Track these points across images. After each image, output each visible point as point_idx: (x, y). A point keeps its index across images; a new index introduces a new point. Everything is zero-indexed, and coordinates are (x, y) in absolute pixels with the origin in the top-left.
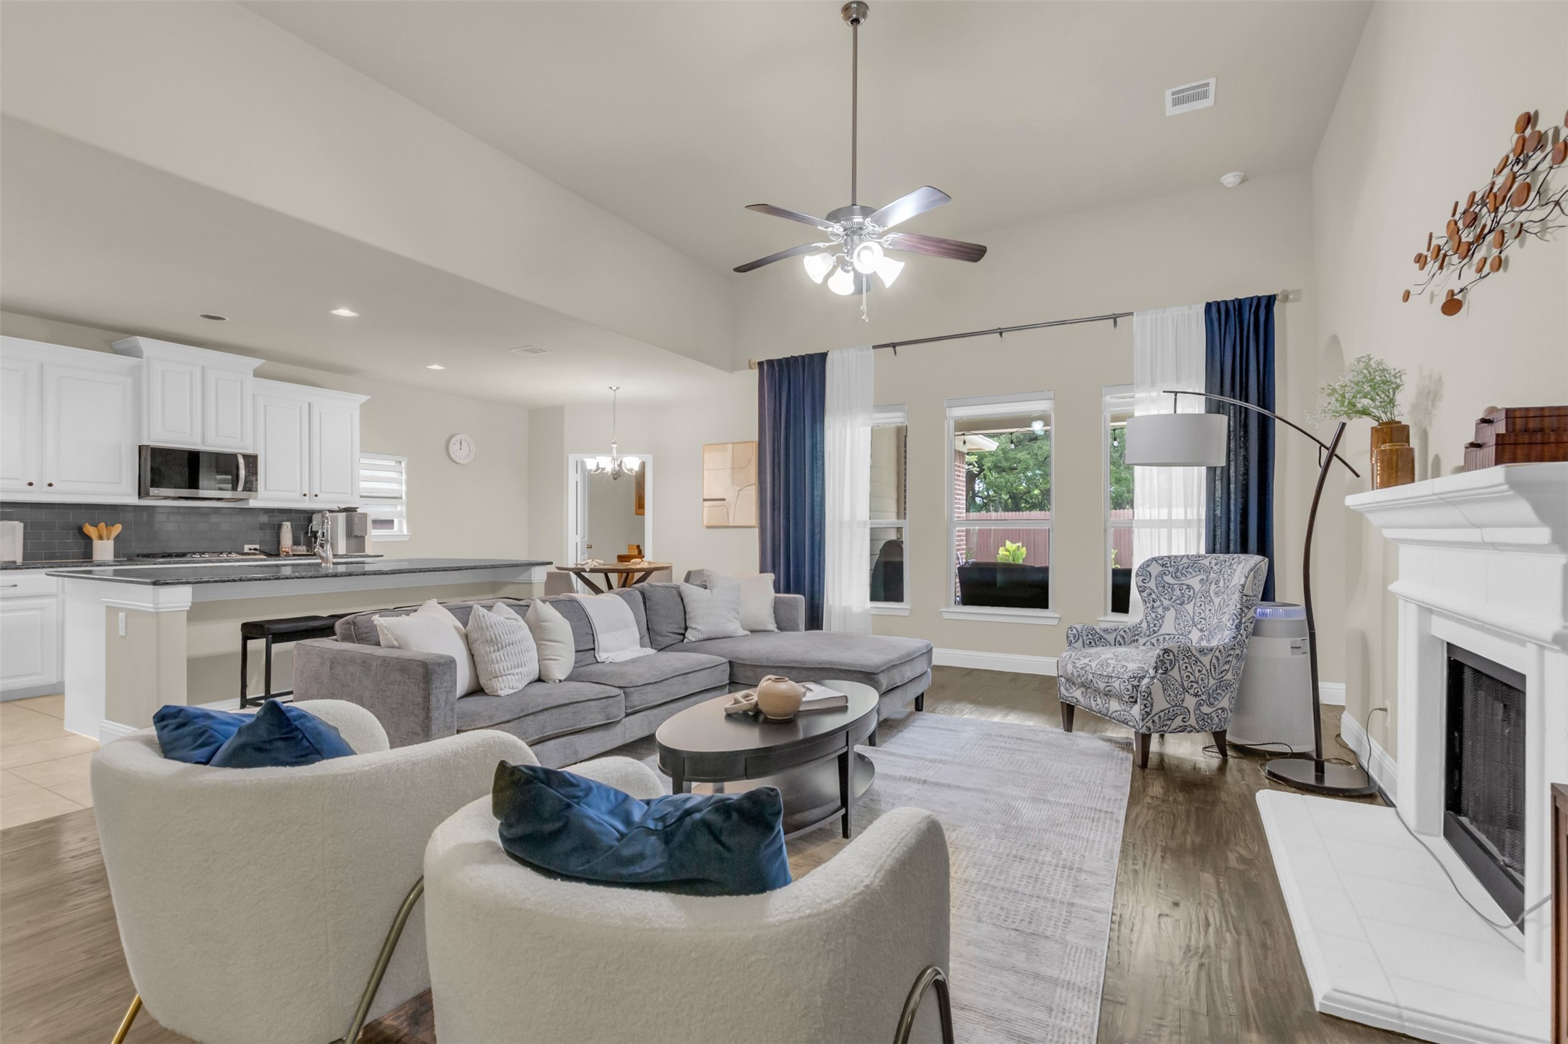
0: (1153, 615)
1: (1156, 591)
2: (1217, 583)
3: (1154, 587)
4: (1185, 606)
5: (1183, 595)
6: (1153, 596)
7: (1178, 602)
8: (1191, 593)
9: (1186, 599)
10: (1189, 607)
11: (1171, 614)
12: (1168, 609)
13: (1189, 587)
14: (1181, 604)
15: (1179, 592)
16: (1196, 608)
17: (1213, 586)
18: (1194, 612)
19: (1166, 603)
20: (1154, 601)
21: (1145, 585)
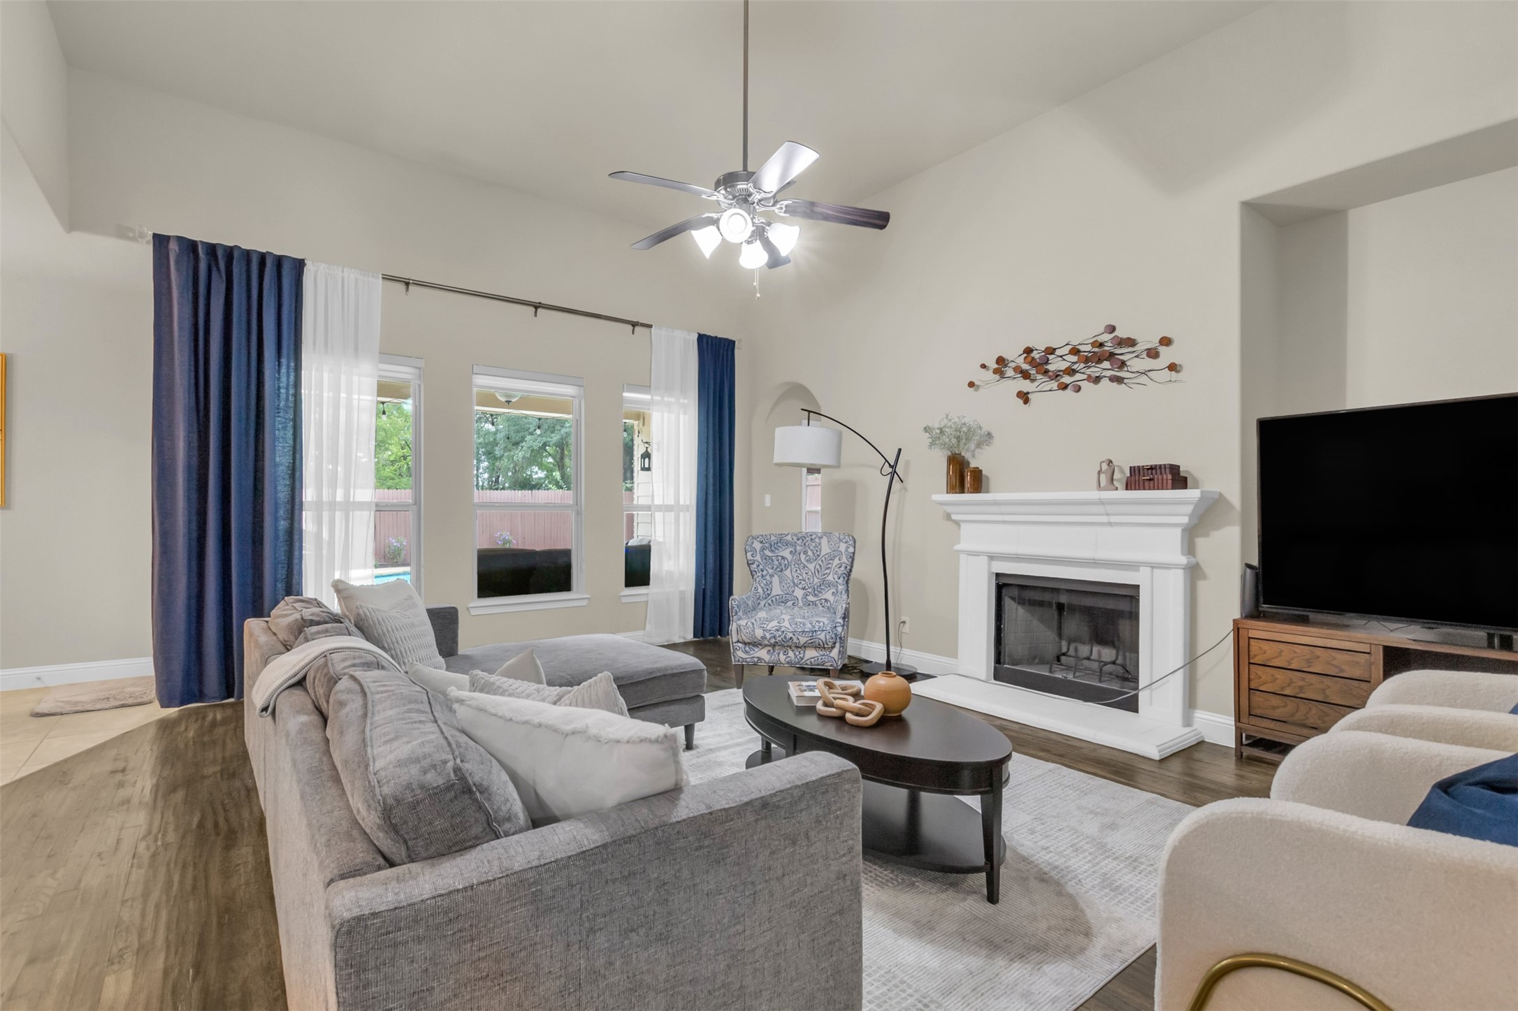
0: (765, 582)
1: (761, 562)
2: (805, 553)
3: (760, 560)
4: (785, 572)
5: (780, 564)
6: (761, 567)
7: (778, 569)
8: (786, 562)
9: (783, 567)
10: (788, 573)
11: (776, 580)
12: (773, 576)
13: (783, 558)
14: (781, 571)
15: (777, 562)
16: (793, 573)
17: (803, 556)
18: (793, 577)
19: (771, 571)
20: (762, 571)
21: (754, 559)
